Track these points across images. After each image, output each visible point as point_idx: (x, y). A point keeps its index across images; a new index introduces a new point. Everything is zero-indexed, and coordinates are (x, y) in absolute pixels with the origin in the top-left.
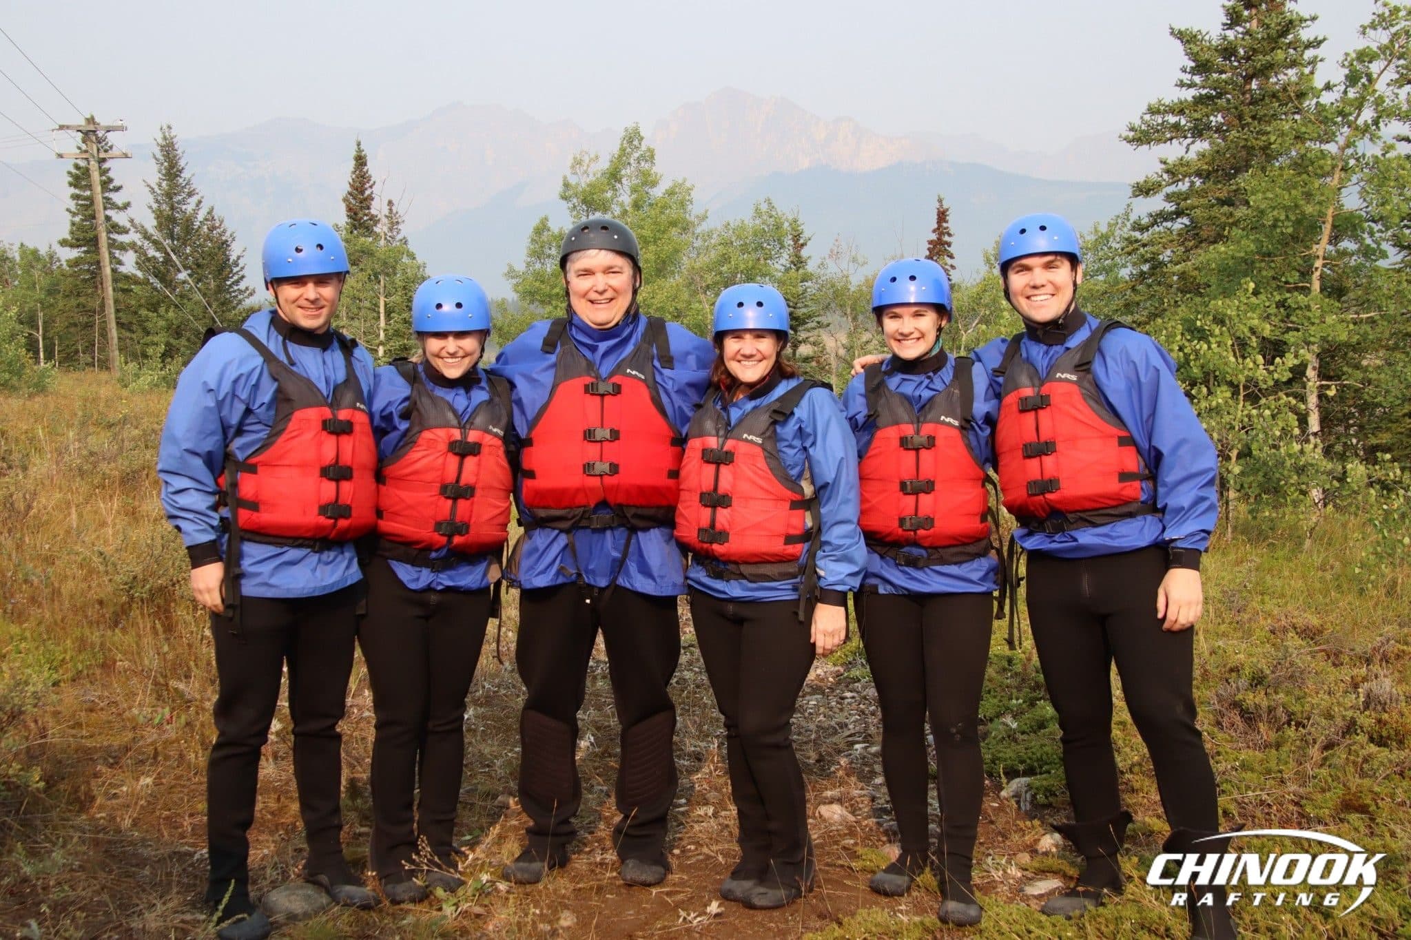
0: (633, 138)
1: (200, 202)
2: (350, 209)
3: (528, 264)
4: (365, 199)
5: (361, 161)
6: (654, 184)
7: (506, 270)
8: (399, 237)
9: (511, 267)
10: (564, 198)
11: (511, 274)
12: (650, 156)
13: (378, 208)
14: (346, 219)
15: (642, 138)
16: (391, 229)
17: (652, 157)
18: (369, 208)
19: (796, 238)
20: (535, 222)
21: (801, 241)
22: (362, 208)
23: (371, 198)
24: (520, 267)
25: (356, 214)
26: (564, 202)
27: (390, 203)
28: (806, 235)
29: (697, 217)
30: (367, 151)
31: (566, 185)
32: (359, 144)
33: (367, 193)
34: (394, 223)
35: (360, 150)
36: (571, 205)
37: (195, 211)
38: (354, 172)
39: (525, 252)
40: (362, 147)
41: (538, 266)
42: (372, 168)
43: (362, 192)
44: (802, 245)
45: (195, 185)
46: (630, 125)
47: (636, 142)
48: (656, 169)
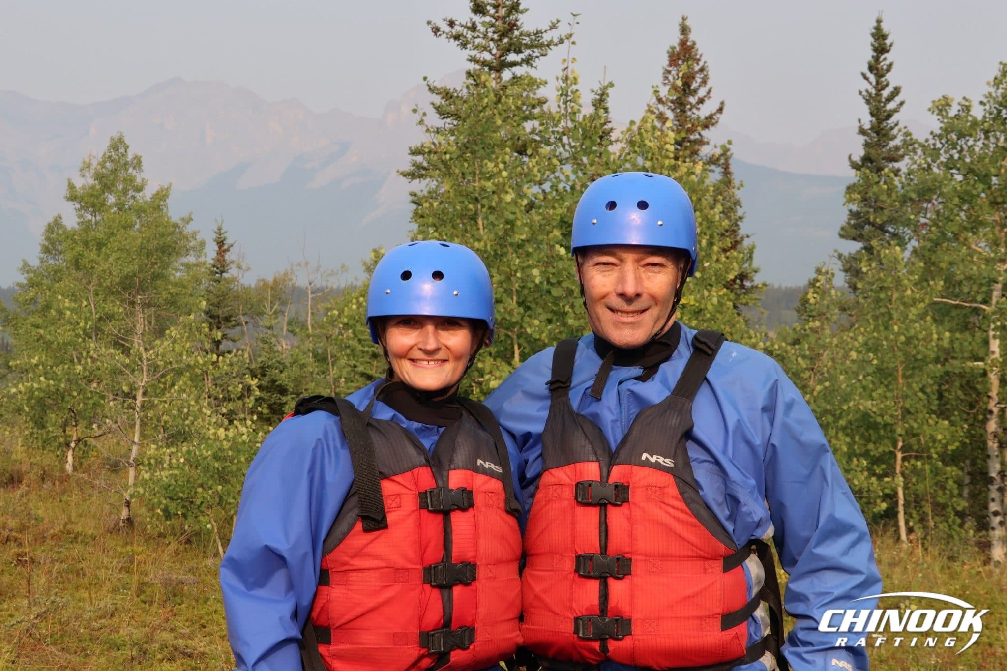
0: (118, 144)
3: (41, 260)
6: (139, 189)
7: (21, 264)
10: (72, 198)
11: (26, 268)
12: (138, 163)
15: (128, 147)
19: (221, 243)
20: (50, 220)
21: (226, 247)
24: (34, 263)
26: (71, 203)
28: (228, 242)
31: (71, 186)
36: (77, 206)
39: (39, 248)
41: (51, 262)
44: (225, 251)
46: (116, 136)
47: (122, 150)
48: (143, 175)
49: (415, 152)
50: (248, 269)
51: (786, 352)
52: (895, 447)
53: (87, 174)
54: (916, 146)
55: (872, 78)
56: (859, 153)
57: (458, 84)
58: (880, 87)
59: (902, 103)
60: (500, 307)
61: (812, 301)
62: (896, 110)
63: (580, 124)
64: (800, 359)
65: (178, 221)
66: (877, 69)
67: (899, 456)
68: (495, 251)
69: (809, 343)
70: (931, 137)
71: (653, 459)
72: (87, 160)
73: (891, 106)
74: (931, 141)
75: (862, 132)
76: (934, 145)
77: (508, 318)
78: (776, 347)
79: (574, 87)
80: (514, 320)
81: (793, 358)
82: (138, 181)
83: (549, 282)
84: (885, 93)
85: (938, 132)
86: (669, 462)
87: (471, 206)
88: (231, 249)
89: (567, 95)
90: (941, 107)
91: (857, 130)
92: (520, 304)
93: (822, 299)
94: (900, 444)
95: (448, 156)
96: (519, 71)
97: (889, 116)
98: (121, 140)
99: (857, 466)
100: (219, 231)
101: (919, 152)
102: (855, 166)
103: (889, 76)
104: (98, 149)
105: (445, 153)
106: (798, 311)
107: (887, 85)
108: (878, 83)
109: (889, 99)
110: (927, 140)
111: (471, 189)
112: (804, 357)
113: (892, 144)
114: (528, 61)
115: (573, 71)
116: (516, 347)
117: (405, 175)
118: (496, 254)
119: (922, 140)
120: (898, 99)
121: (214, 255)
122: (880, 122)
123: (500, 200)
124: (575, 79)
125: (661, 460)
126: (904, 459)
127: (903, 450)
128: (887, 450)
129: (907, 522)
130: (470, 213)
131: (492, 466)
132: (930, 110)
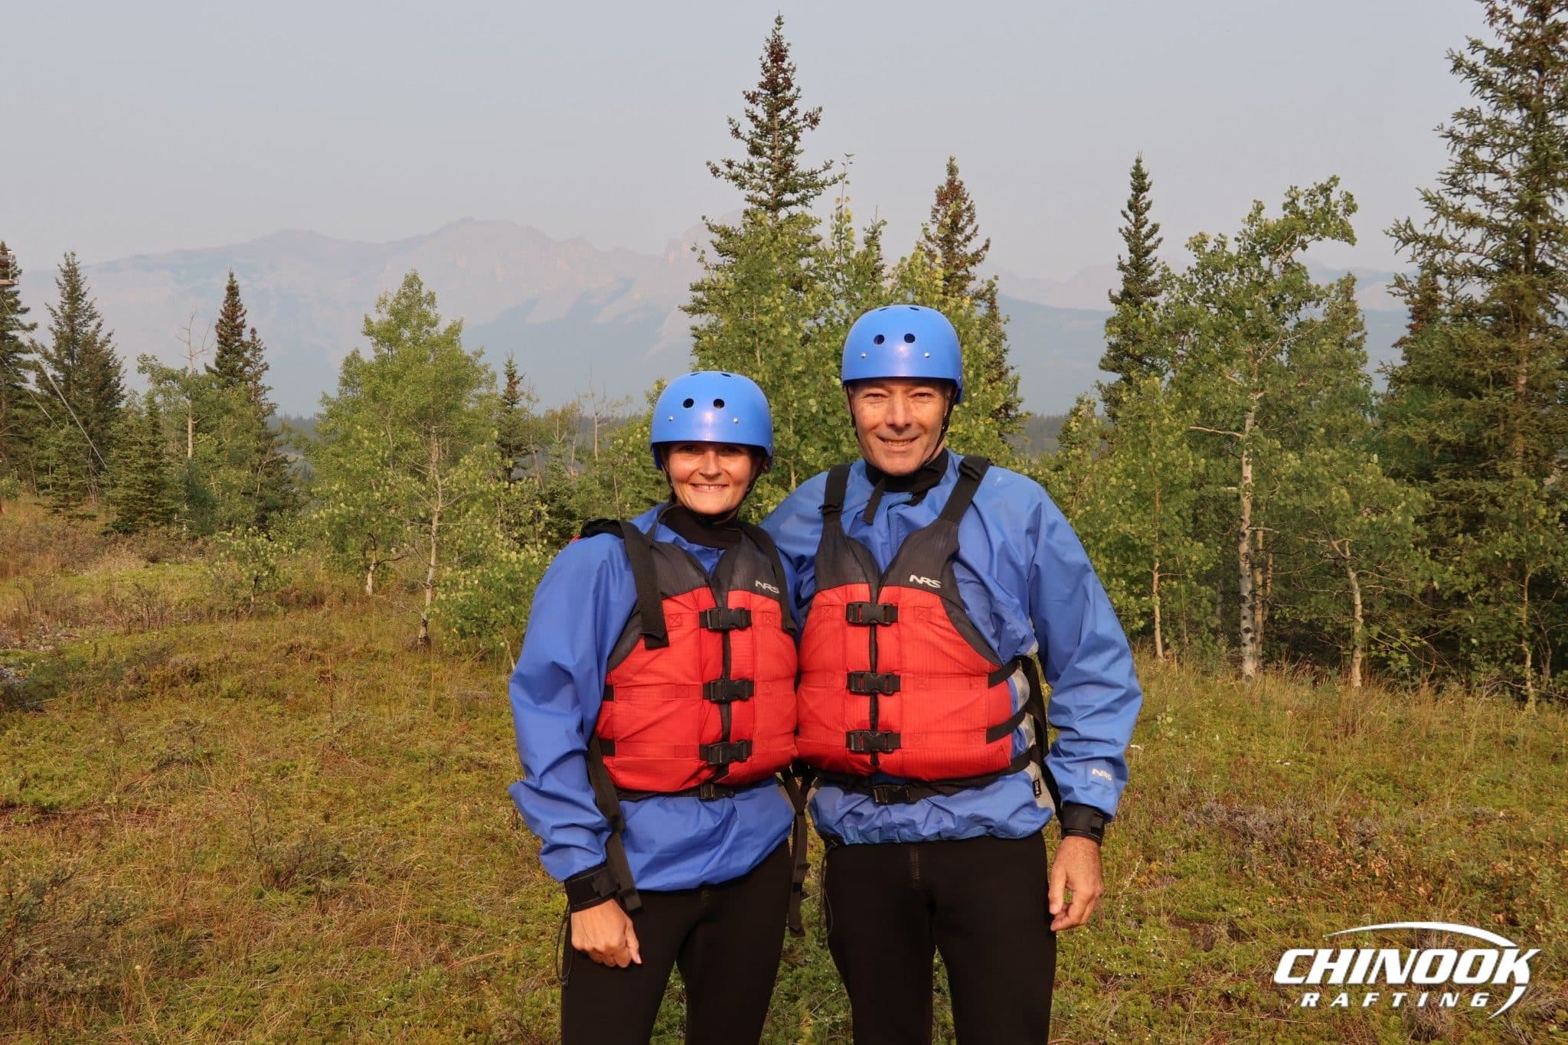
0: (412, 282)
1: (99, 325)
2: (220, 336)
3: (340, 392)
4: (237, 327)
5: (233, 291)
6: (433, 324)
7: (321, 396)
8: (262, 362)
9: (325, 396)
10: (369, 333)
11: (326, 400)
12: (431, 299)
13: (246, 337)
14: (216, 345)
15: (422, 284)
16: (254, 355)
17: (433, 299)
18: (240, 335)
19: (511, 376)
20: (349, 354)
21: (516, 379)
22: (233, 334)
23: (242, 325)
24: (334, 395)
25: (226, 340)
26: (368, 338)
27: (253, 331)
28: (518, 375)
29: (475, 353)
30: (241, 283)
31: (368, 322)
32: (232, 276)
33: (239, 320)
34: (256, 349)
35: (232, 281)
36: (375, 341)
37: (95, 334)
38: (226, 302)
39: (338, 381)
40: (235, 278)
41: (350, 394)
42: (244, 298)
43: (234, 320)
44: (515, 383)
45: (97, 307)
46: (410, 273)
47: (416, 287)
48: (437, 311)
49: (696, 288)
50: (538, 400)
51: (1049, 478)
52: (1152, 567)
53: (384, 310)
54: (1174, 280)
55: (1132, 216)
56: (1118, 288)
57: (736, 222)
58: (1139, 224)
59: (1160, 240)
60: (778, 436)
61: (1075, 429)
62: (1154, 247)
63: (854, 260)
64: (1062, 485)
65: (470, 355)
66: (1136, 208)
67: (1156, 576)
68: (773, 382)
69: (1071, 470)
70: (1188, 272)
71: (921, 581)
72: (383, 296)
73: (1149, 243)
74: (1188, 276)
75: (1122, 267)
76: (1191, 279)
77: (785, 446)
78: (1040, 473)
79: (848, 225)
80: (791, 448)
81: (1056, 484)
82: (433, 316)
83: (824, 411)
84: (1144, 231)
85: (1195, 267)
86: (935, 584)
87: (749, 340)
88: (521, 381)
89: (841, 233)
90: (1198, 243)
91: (1117, 266)
92: (796, 433)
93: (1084, 427)
94: (1157, 565)
95: (727, 292)
96: (794, 210)
97: (1148, 253)
98: (415, 277)
99: (1116, 585)
100: (510, 365)
101: (1177, 286)
102: (1115, 301)
103: (1147, 214)
104: (393, 286)
105: (724, 289)
106: (1060, 439)
107: (1146, 223)
108: (1136, 221)
109: (1148, 236)
110: (1184, 276)
111: (748, 324)
112: (1066, 483)
113: (1150, 279)
114: (803, 200)
115: (847, 210)
116: (793, 474)
117: (686, 310)
118: (774, 385)
119: (1179, 275)
120: (1156, 236)
121: (505, 387)
122: (1139, 258)
123: (778, 334)
124: (849, 217)
125: (928, 581)
126: (1160, 579)
127: (1160, 570)
128: (1144, 570)
129: (1163, 639)
130: (747, 346)
131: (770, 587)
132: (1187, 246)
